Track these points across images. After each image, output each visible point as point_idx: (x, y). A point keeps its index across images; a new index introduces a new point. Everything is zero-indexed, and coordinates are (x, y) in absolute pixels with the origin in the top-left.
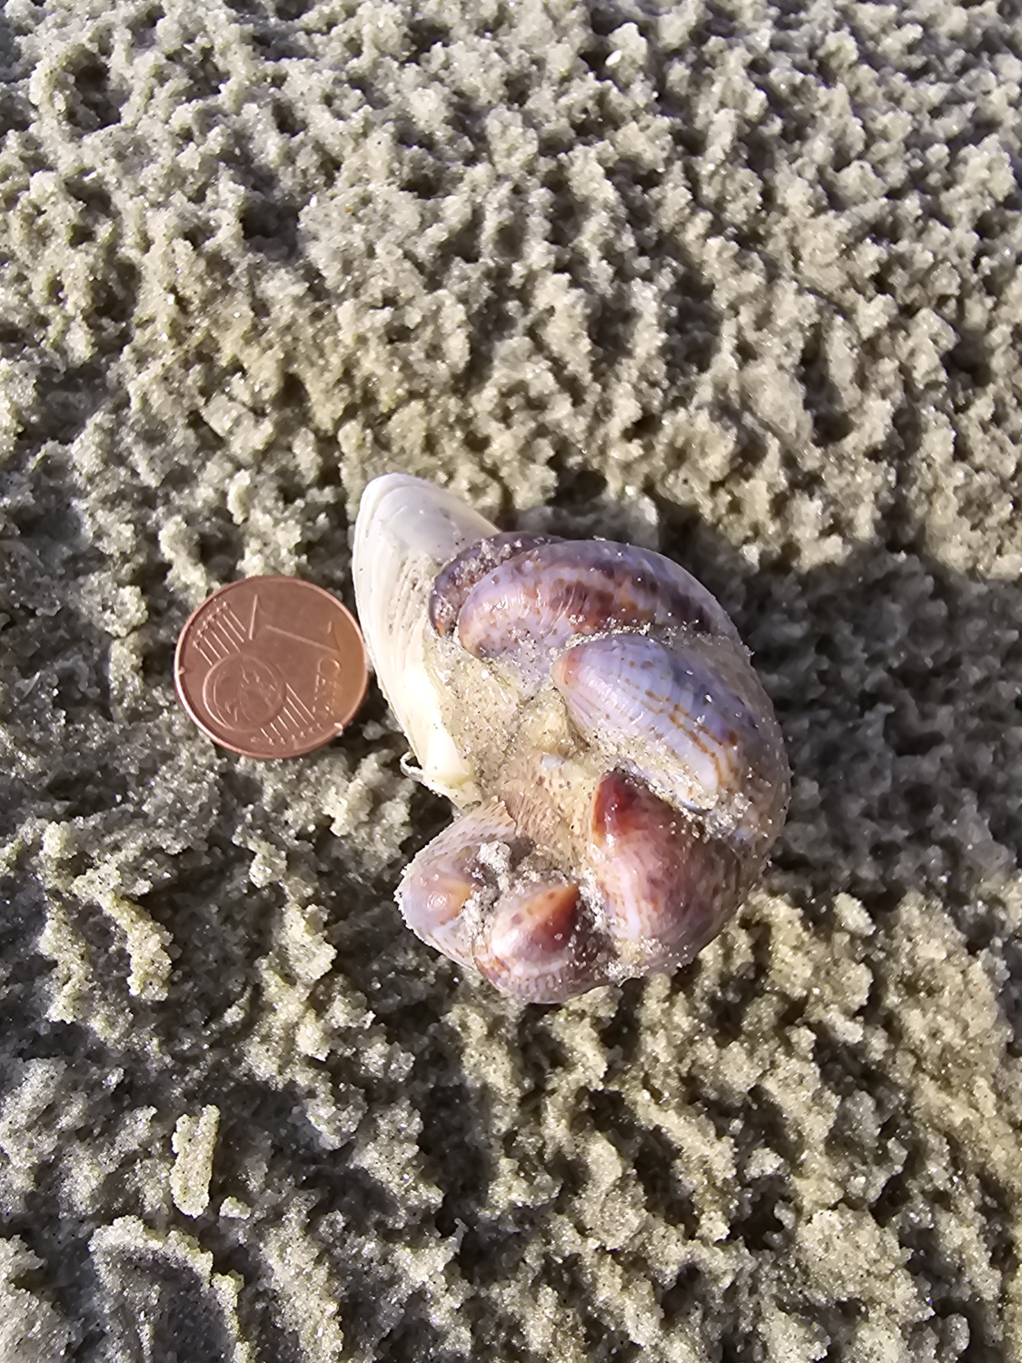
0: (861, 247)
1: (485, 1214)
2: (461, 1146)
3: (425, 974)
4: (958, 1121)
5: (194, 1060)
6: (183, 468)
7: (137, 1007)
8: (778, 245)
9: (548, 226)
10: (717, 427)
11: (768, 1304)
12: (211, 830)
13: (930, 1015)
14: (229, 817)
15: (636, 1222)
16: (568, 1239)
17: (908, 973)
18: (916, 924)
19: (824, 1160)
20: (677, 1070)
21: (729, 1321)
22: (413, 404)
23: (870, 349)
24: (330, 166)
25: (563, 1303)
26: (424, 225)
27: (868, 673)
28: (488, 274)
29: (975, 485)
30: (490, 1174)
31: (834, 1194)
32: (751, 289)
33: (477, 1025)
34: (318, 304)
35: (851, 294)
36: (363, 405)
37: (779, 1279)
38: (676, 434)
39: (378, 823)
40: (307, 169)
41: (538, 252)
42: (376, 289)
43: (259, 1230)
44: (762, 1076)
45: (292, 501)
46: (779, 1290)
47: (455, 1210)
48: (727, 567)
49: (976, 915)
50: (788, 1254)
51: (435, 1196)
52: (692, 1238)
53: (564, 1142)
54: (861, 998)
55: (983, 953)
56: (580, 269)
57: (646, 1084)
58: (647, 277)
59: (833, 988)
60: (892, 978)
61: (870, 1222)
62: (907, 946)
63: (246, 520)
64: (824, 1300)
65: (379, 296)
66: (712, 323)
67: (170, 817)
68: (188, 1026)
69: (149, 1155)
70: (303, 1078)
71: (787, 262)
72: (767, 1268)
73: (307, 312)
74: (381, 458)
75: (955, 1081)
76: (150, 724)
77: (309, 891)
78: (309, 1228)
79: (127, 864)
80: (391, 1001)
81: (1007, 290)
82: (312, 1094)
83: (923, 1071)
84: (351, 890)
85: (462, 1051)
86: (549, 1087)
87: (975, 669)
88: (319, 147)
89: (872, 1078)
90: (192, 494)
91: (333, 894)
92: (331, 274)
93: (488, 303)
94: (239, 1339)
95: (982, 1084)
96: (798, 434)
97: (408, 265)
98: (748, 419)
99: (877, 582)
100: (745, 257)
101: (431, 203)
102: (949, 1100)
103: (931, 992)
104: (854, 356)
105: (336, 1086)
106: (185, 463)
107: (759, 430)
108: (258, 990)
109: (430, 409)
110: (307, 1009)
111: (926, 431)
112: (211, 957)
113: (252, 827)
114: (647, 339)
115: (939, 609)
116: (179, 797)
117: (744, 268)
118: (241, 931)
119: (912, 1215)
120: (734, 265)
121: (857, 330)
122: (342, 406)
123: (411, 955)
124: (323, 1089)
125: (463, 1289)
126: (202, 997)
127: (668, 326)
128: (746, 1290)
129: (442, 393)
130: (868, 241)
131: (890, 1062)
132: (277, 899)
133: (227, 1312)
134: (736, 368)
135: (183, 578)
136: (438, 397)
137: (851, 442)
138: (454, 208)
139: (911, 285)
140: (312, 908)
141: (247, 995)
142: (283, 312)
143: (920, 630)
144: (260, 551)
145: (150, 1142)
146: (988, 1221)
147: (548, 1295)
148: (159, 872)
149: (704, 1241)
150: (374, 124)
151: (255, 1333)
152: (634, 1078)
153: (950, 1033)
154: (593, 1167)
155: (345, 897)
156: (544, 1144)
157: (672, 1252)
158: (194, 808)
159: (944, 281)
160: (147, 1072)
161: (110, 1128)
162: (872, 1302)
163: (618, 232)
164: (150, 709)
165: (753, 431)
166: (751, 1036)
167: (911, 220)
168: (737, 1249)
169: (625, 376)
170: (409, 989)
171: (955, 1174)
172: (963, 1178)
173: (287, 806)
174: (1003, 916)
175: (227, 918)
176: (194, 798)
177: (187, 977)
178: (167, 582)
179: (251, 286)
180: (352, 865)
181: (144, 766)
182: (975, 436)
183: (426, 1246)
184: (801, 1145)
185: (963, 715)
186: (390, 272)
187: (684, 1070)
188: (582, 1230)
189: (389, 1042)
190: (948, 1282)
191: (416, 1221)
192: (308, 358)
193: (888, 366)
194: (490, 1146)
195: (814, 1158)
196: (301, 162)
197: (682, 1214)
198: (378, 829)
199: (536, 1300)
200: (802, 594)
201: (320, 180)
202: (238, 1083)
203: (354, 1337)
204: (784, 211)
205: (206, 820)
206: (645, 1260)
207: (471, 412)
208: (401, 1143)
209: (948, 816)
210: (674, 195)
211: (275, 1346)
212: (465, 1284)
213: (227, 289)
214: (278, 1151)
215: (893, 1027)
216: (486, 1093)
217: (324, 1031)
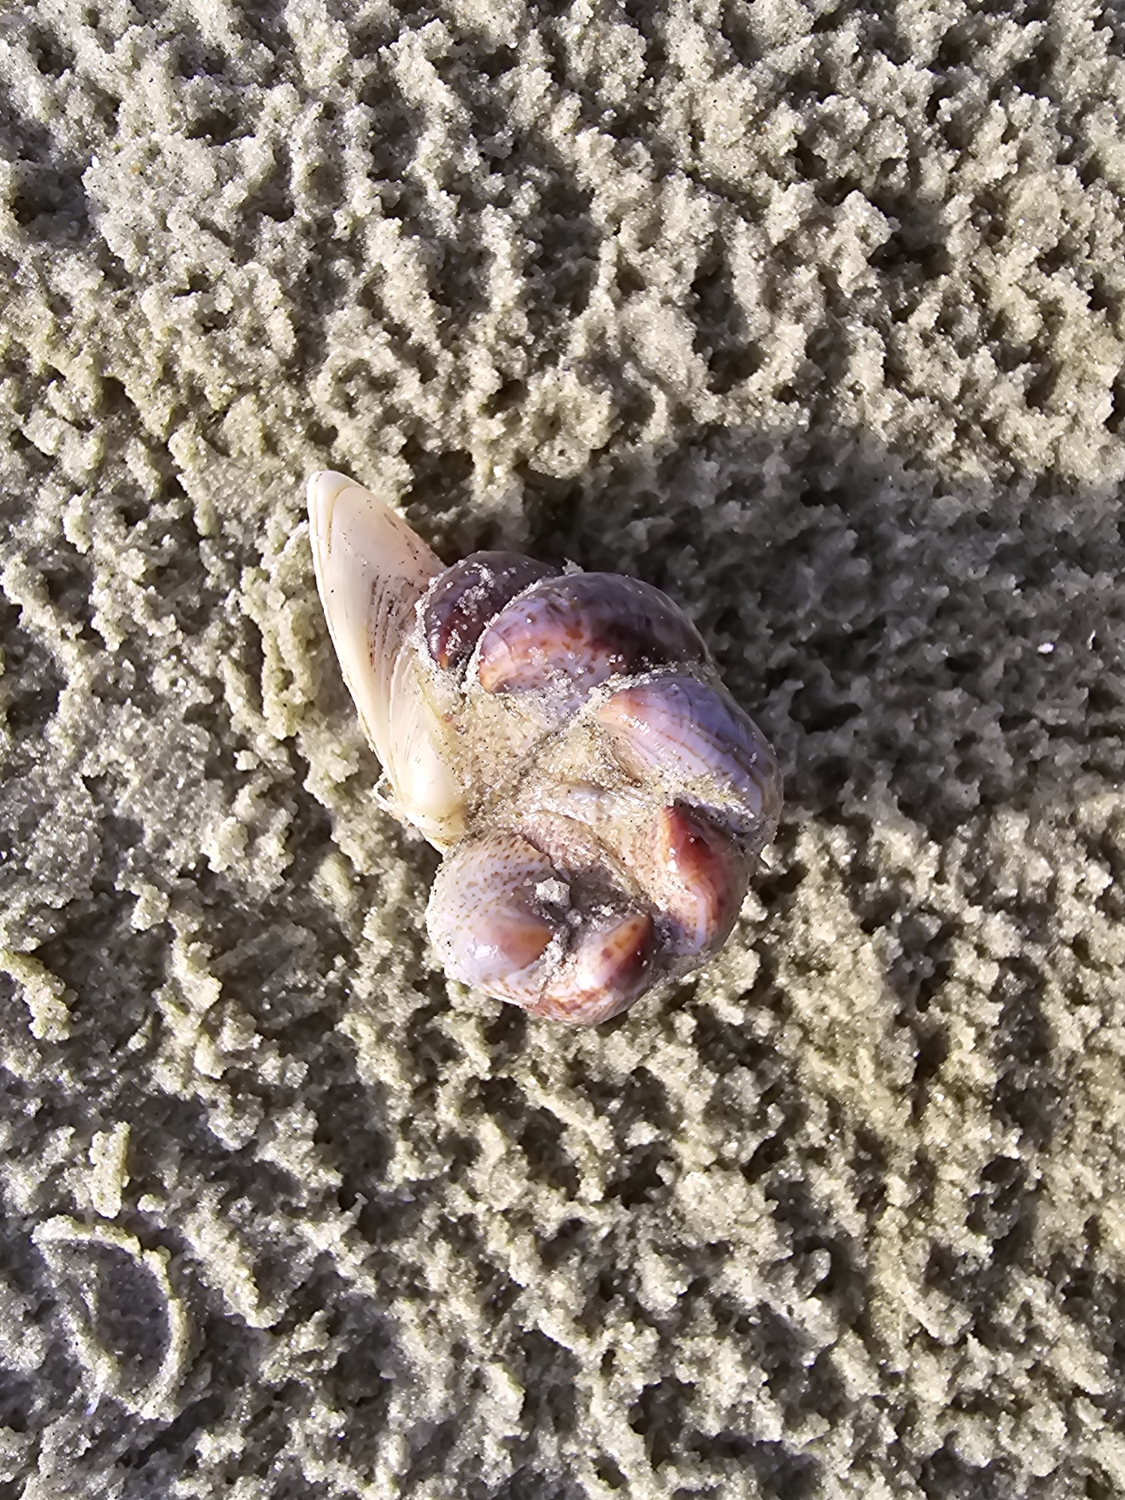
0: (774, 115)
1: (384, 1188)
2: (362, 1131)
3: (316, 990)
4: (839, 1087)
5: (107, 1082)
6: (17, 498)
7: (43, 1046)
8: (671, 124)
9: (368, 158)
10: (587, 394)
11: (644, 1249)
12: (94, 879)
13: (816, 994)
14: (112, 862)
15: (518, 1191)
16: (460, 1203)
17: (801, 953)
18: (814, 905)
19: (702, 1128)
20: (564, 1058)
21: (606, 1263)
22: (243, 400)
23: (784, 256)
24: (108, 108)
25: (456, 1253)
26: (220, 182)
27: (773, 651)
28: (305, 231)
29: (908, 416)
30: (390, 1154)
31: (708, 1158)
32: (632, 194)
33: (366, 1035)
34: (119, 293)
35: (763, 181)
36: (190, 403)
37: (656, 1225)
38: (545, 402)
39: (257, 855)
40: (81, 118)
41: (361, 194)
42: (180, 268)
43: (177, 1216)
44: (645, 1058)
45: (134, 524)
46: (655, 1234)
47: (358, 1184)
48: (614, 547)
49: (879, 891)
50: (667, 1204)
51: (334, 1179)
52: (571, 1200)
53: (455, 1124)
54: (746, 983)
55: (879, 931)
56: (416, 204)
57: (535, 1069)
58: (503, 201)
59: (721, 971)
60: (783, 961)
61: (740, 1179)
62: (802, 927)
63: (91, 548)
64: (694, 1243)
65: (184, 277)
66: (588, 243)
67: (52, 870)
68: (96, 1056)
69: (75, 1165)
70: (205, 1092)
71: (683, 146)
72: (644, 1218)
73: (110, 305)
74: (220, 465)
75: (840, 1051)
76: (23, 779)
77: (195, 927)
78: (221, 1213)
79: (15, 923)
80: (281, 1019)
81: (979, 136)
82: (214, 1104)
83: (811, 1042)
84: (240, 918)
85: (356, 1053)
86: (441, 1079)
87: (897, 634)
88: (91, 87)
89: (755, 1053)
90: (30, 525)
91: (220, 926)
92: (127, 253)
93: (309, 268)
94: (172, 1298)
95: (864, 1056)
96: (690, 381)
97: (206, 237)
98: (630, 372)
99: (791, 543)
100: (626, 149)
101: (224, 150)
102: (831, 1068)
103: (824, 969)
104: (760, 270)
105: (234, 1096)
106: (17, 492)
107: (643, 383)
108: (159, 1017)
109: (263, 404)
110: (201, 1035)
111: (853, 352)
112: (108, 996)
113: (134, 871)
114: (504, 285)
115: (861, 568)
116: (60, 849)
117: (627, 164)
118: (135, 969)
119: (782, 1172)
120: (613, 164)
121: (766, 236)
122: (167, 411)
123: (300, 974)
124: (224, 1100)
125: (363, 1251)
126: (107, 1029)
127: (526, 267)
128: (624, 1237)
129: (274, 383)
130: (783, 105)
131: (777, 1036)
132: (167, 935)
133: (159, 1278)
134: (612, 306)
135: (35, 621)
136: (271, 389)
137: (758, 383)
138: (253, 154)
139: (843, 155)
140: (194, 946)
141: (148, 1023)
142: (84, 308)
143: (837, 593)
144: (108, 586)
145: (73, 1154)
146: (858, 1173)
147: (443, 1248)
148: (45, 927)
149: (582, 1202)
150: (145, 50)
151: (186, 1291)
152: (523, 1066)
153: (836, 1010)
154: (484, 1146)
155: (234, 926)
156: (438, 1127)
157: (553, 1210)
158: (75, 860)
159: (888, 143)
160: (63, 1097)
161: (37, 1146)
162: (739, 1243)
163: (458, 149)
164: (21, 762)
165: (635, 385)
166: (635, 1024)
167: (847, 60)
168: (613, 1207)
169: (480, 336)
170: (301, 1005)
171: (832, 1132)
172: (842, 1135)
173: (168, 845)
174: (909, 889)
175: (120, 958)
176: (75, 848)
177: (87, 1016)
178: (20, 626)
179: (42, 279)
180: (236, 896)
181: (22, 820)
182: (914, 352)
183: (326, 1220)
184: (680, 1115)
185: (882, 683)
186: (192, 248)
187: (570, 1056)
188: (474, 1196)
189: (282, 1055)
190: (815, 1224)
191: (319, 1199)
192: (122, 358)
193: (805, 276)
194: (388, 1131)
195: (694, 1127)
196: (73, 112)
197: (567, 1180)
198: (256, 862)
199: (433, 1251)
200: (701, 567)
201: (100, 129)
202: (150, 1098)
203: (270, 1292)
204: (679, 74)
205: (87, 870)
206: (531, 1216)
207: (308, 403)
208: (297, 1139)
209: (859, 791)
210: (531, 81)
211: (204, 1300)
212: (367, 1245)
213: (17, 288)
214: (188, 1153)
215: (781, 1006)
216: (381, 1089)
217: (216, 1055)
